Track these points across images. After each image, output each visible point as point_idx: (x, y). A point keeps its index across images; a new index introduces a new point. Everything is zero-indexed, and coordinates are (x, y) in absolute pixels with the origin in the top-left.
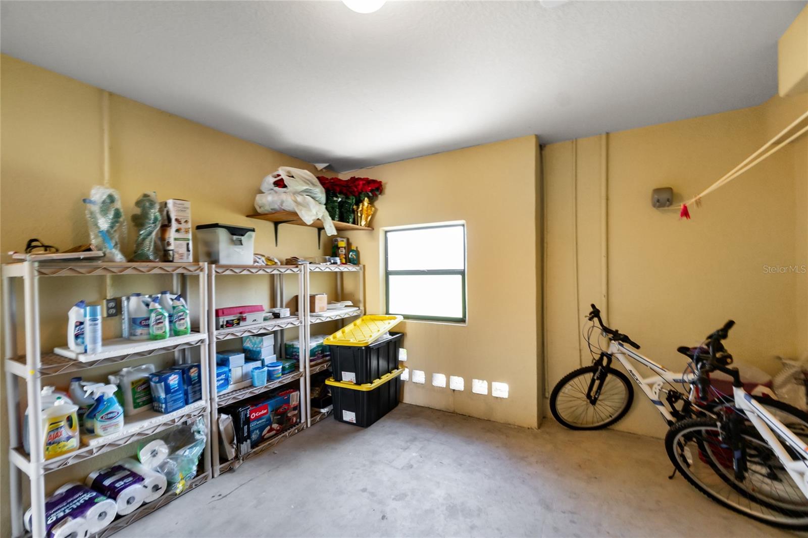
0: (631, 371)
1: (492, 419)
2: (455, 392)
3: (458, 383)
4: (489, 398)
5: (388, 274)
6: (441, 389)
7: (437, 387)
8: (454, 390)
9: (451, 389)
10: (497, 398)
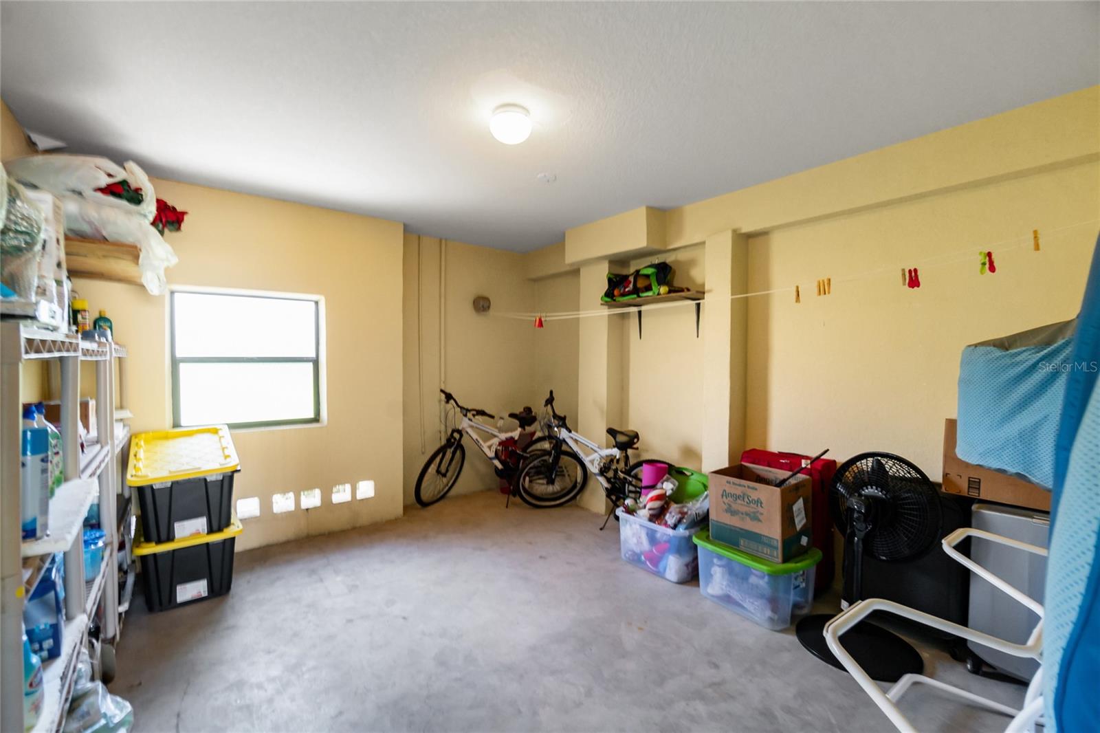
0: (477, 440)
1: (358, 525)
2: (309, 511)
3: (312, 499)
4: (354, 503)
5: (175, 363)
6: (289, 515)
7: (281, 513)
8: (307, 510)
9: (303, 510)
10: (362, 500)
